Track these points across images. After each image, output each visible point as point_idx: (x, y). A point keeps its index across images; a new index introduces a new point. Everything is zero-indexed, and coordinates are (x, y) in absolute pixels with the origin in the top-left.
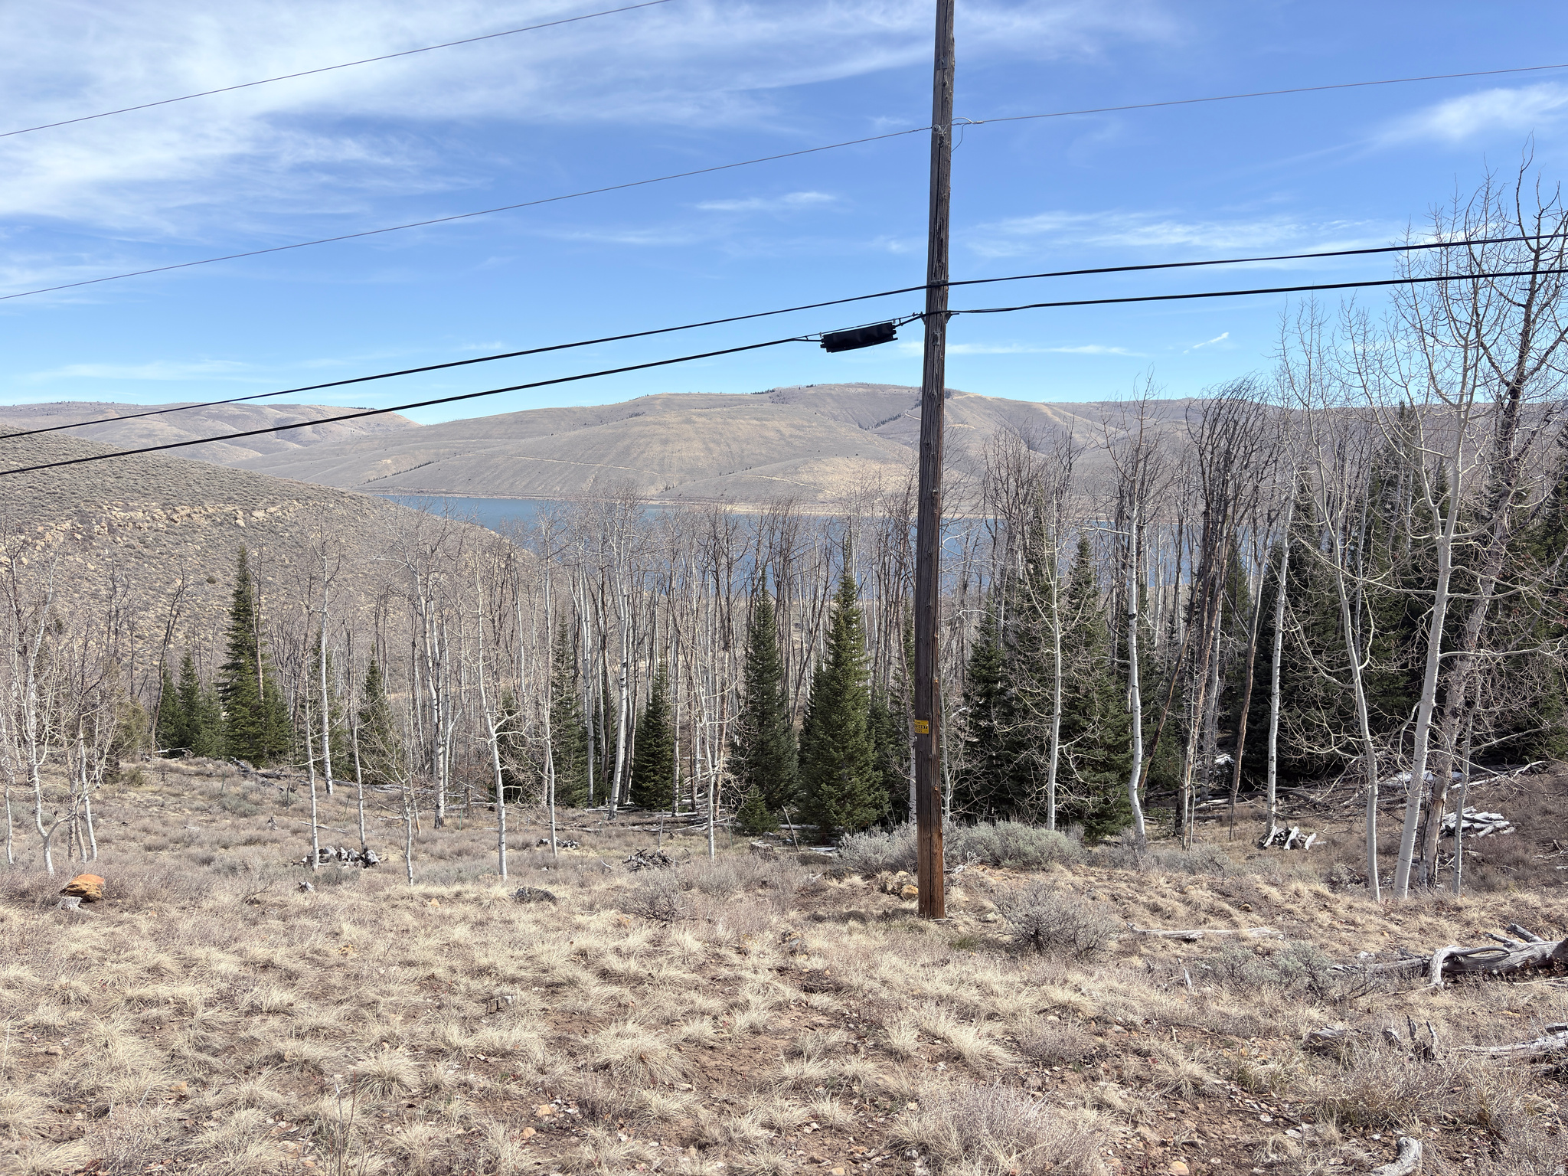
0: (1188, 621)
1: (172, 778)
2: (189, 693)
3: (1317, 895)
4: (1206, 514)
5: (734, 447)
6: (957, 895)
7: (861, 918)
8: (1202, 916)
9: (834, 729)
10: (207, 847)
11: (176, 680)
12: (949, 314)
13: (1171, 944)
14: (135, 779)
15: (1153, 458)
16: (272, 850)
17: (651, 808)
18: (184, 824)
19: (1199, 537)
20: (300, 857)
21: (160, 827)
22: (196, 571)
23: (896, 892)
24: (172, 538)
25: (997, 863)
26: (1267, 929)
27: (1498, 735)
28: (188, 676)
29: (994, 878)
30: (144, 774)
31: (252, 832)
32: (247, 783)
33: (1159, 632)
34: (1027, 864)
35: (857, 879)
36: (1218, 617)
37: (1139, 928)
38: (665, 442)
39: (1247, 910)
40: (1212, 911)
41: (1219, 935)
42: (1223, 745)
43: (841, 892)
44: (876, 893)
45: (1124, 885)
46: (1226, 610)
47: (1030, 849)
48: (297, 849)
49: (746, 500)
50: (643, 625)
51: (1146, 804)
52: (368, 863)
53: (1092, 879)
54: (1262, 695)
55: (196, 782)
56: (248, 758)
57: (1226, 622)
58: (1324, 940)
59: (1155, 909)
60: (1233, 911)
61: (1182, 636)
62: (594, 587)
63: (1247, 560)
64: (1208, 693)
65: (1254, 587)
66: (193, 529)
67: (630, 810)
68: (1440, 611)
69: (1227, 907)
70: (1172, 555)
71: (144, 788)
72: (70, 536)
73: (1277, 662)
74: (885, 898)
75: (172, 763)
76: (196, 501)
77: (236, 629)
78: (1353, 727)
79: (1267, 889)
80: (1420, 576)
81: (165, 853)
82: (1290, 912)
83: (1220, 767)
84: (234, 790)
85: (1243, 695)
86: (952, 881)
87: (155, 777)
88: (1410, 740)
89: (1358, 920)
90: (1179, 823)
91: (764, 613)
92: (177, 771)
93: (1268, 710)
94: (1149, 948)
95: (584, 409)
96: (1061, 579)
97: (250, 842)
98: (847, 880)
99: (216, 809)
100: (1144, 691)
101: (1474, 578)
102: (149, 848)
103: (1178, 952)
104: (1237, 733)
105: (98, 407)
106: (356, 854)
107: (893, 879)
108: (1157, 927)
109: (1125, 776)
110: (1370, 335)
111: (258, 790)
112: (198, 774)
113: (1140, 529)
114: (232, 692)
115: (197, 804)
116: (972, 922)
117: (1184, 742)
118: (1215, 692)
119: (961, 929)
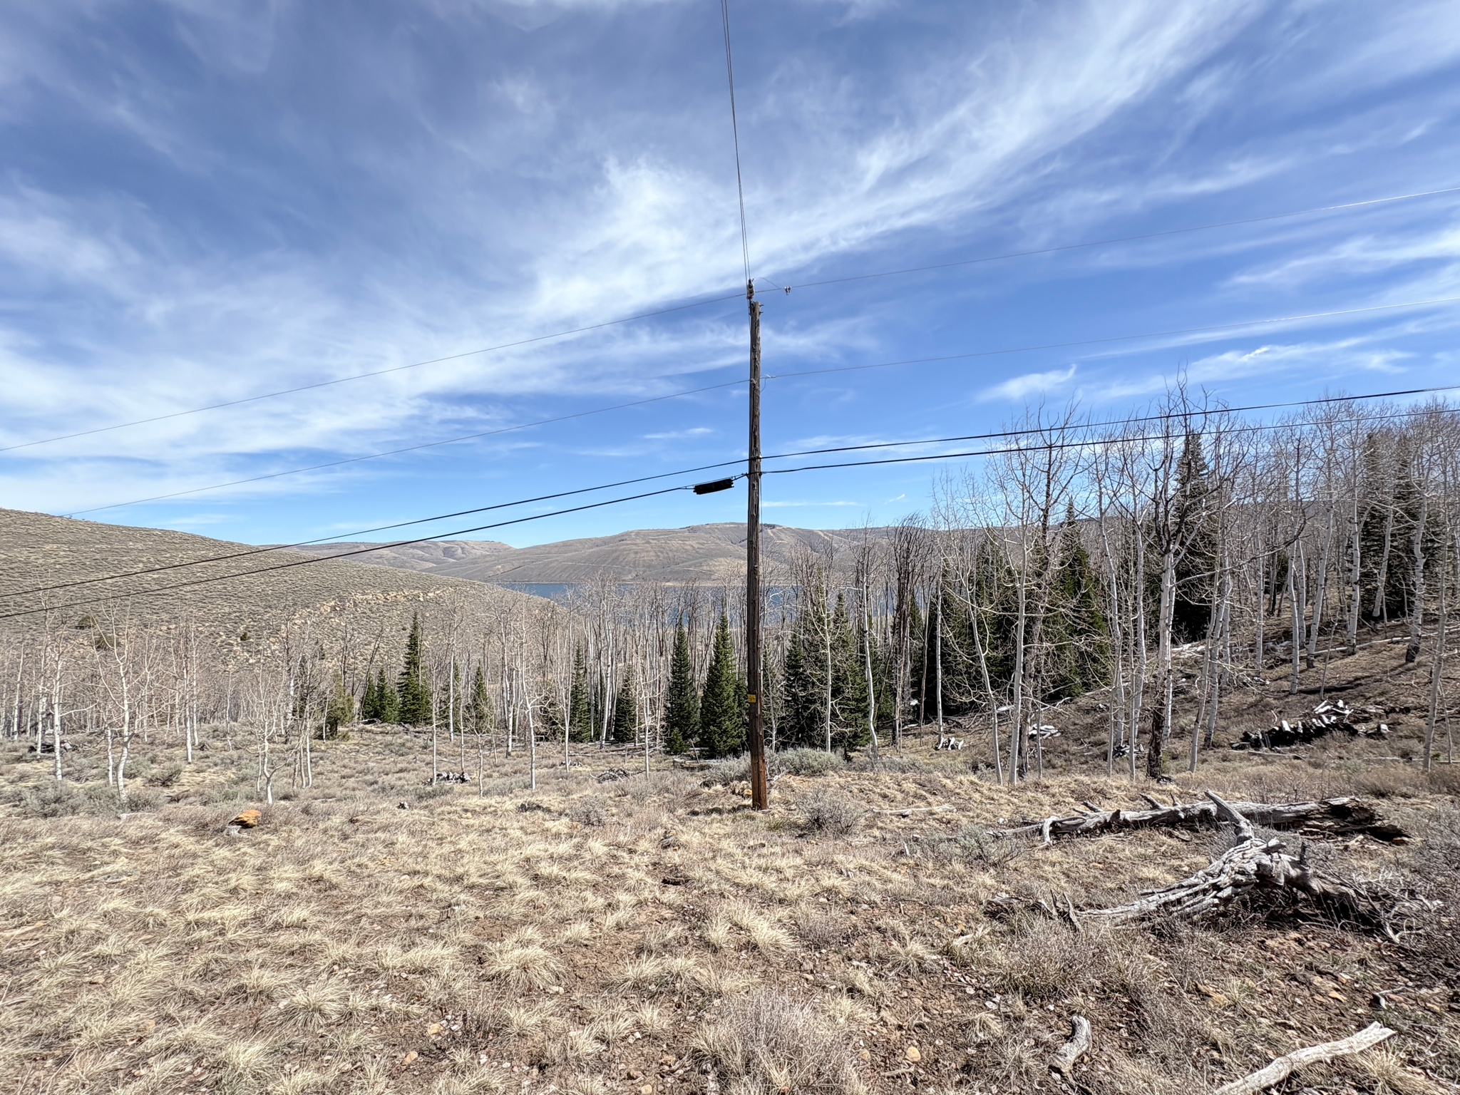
0: (893, 633)
1: (365, 735)
2: (382, 689)
3: (972, 783)
4: (899, 579)
5: (671, 554)
6: (774, 794)
7: (719, 811)
8: (911, 799)
9: (716, 696)
10: (376, 775)
11: (376, 682)
12: (761, 474)
13: (895, 819)
14: (345, 737)
15: (872, 553)
16: (410, 776)
17: (623, 741)
18: (366, 762)
19: (896, 593)
20: (426, 779)
21: (352, 764)
22: (397, 624)
23: (741, 794)
24: (386, 608)
25: (797, 773)
26: (946, 806)
27: (1054, 687)
28: (382, 680)
29: (795, 781)
30: (350, 734)
31: (404, 765)
32: (406, 737)
33: (879, 638)
34: (815, 772)
35: (719, 787)
36: (908, 630)
37: (877, 810)
38: (636, 553)
39: (934, 794)
40: (916, 796)
41: (920, 812)
42: (915, 696)
43: (709, 795)
44: (730, 795)
45: (867, 782)
46: (911, 626)
47: (815, 764)
48: (425, 774)
49: (676, 580)
50: (621, 644)
51: (877, 730)
52: (463, 780)
53: (849, 779)
54: (932, 669)
55: (379, 737)
56: (410, 723)
57: (912, 633)
58: (979, 811)
59: (885, 796)
60: (928, 795)
61: (890, 641)
62: (596, 627)
63: (920, 602)
64: (905, 670)
65: (924, 614)
66: (396, 602)
67: (612, 743)
68: (1021, 623)
69: (924, 793)
70: (883, 601)
71: (350, 742)
72: (334, 609)
73: (939, 652)
74: (734, 798)
75: (368, 727)
76: (399, 588)
77: (409, 654)
78: (982, 687)
79: (945, 781)
80: (1008, 604)
81: (353, 779)
82: (958, 794)
83: (913, 707)
84: (399, 741)
85: (922, 670)
86: (772, 786)
87: (357, 736)
88: (1011, 692)
89: (995, 797)
90: (894, 738)
91: (681, 637)
92: (368, 731)
93: (936, 677)
94: (883, 822)
95: (597, 539)
96: (829, 613)
97: (401, 771)
98: (713, 788)
99: (387, 752)
100: (873, 669)
101: (1037, 606)
102: (343, 777)
103: (899, 824)
104: (920, 689)
105: (356, 545)
106: (457, 775)
107: (739, 785)
108: (887, 809)
109: (866, 715)
110: (976, 485)
111: (411, 741)
112: (381, 733)
113: (867, 587)
114: (405, 688)
115: (377, 750)
116: (783, 811)
117: (895, 695)
118: (908, 670)
119: (776, 816)
